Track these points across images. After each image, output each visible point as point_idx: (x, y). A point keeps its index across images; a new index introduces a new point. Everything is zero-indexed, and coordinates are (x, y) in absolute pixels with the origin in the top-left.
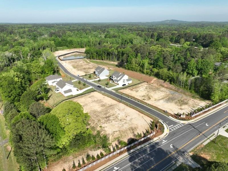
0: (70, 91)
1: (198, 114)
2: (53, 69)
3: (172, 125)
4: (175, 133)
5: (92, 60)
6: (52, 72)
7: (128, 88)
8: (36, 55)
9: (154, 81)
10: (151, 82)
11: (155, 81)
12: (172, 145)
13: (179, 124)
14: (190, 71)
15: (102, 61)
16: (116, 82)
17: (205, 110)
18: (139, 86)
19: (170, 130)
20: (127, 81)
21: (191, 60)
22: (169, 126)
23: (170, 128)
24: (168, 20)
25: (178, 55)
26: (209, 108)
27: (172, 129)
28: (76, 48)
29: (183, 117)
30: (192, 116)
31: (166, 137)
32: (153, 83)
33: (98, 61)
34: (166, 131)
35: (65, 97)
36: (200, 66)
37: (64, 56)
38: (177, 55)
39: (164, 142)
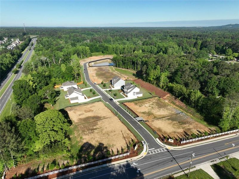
0: (77, 98)
1: (191, 140)
2: (73, 76)
3: (154, 149)
4: (151, 158)
5: (118, 68)
6: (72, 78)
7: (133, 102)
8: (66, 60)
9: (167, 96)
10: (164, 98)
11: (169, 97)
13: (161, 149)
14: (210, 89)
15: (127, 70)
16: (126, 94)
17: (203, 138)
18: (147, 100)
19: (148, 153)
20: (137, 94)
21: (212, 78)
22: (149, 149)
23: (149, 152)
24: (230, 25)
25: (203, 70)
26: (209, 136)
27: (150, 153)
28: (111, 54)
29: (171, 141)
30: (182, 142)
31: (138, 160)
32: (165, 99)
33: (123, 69)
34: (144, 154)
35: (71, 104)
36: (222, 86)
37: (95, 62)
38: (201, 69)
39: (134, 164)
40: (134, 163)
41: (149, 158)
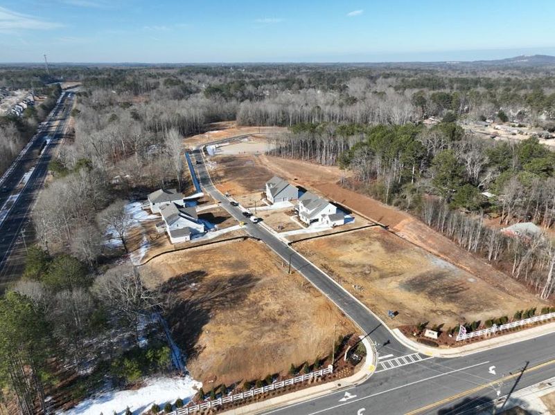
0: (185, 231)
3: (392, 355)
4: (387, 379)
5: (276, 157)
10: (397, 227)
12: (363, 409)
13: (409, 356)
16: (304, 220)
20: (331, 220)
22: (380, 356)
23: (382, 363)
27: (384, 366)
29: (430, 336)
30: (458, 338)
31: (358, 385)
32: (400, 231)
35: (172, 244)
39: (347, 397)
40: (347, 394)
41: (382, 381)
